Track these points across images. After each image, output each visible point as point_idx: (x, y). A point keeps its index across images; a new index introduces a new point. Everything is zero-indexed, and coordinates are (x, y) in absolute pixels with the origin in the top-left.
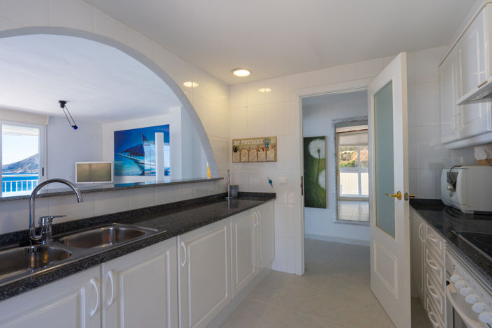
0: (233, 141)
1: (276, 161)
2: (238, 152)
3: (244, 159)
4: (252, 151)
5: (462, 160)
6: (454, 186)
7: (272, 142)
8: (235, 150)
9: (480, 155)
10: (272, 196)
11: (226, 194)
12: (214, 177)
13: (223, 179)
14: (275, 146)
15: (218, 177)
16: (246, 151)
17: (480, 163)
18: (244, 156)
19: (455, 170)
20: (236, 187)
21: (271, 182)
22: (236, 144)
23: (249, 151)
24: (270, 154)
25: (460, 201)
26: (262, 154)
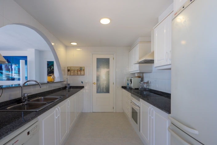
0: (68, 67)
1: (84, 75)
2: (70, 72)
3: (72, 74)
4: (75, 71)
5: (133, 76)
6: (131, 82)
7: (83, 68)
8: (69, 70)
9: (136, 75)
10: (82, 87)
11: (66, 87)
12: (61, 81)
13: (65, 81)
14: (84, 70)
15: (63, 81)
16: (73, 71)
17: (136, 77)
18: (72, 73)
19: (132, 79)
20: (69, 84)
21: (82, 82)
22: (69, 68)
23: (74, 71)
24: (82, 72)
25: (133, 86)
26: (79, 73)
